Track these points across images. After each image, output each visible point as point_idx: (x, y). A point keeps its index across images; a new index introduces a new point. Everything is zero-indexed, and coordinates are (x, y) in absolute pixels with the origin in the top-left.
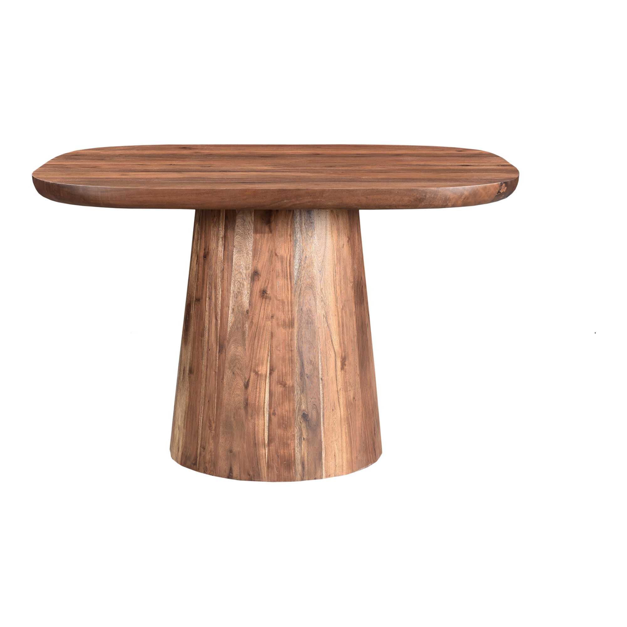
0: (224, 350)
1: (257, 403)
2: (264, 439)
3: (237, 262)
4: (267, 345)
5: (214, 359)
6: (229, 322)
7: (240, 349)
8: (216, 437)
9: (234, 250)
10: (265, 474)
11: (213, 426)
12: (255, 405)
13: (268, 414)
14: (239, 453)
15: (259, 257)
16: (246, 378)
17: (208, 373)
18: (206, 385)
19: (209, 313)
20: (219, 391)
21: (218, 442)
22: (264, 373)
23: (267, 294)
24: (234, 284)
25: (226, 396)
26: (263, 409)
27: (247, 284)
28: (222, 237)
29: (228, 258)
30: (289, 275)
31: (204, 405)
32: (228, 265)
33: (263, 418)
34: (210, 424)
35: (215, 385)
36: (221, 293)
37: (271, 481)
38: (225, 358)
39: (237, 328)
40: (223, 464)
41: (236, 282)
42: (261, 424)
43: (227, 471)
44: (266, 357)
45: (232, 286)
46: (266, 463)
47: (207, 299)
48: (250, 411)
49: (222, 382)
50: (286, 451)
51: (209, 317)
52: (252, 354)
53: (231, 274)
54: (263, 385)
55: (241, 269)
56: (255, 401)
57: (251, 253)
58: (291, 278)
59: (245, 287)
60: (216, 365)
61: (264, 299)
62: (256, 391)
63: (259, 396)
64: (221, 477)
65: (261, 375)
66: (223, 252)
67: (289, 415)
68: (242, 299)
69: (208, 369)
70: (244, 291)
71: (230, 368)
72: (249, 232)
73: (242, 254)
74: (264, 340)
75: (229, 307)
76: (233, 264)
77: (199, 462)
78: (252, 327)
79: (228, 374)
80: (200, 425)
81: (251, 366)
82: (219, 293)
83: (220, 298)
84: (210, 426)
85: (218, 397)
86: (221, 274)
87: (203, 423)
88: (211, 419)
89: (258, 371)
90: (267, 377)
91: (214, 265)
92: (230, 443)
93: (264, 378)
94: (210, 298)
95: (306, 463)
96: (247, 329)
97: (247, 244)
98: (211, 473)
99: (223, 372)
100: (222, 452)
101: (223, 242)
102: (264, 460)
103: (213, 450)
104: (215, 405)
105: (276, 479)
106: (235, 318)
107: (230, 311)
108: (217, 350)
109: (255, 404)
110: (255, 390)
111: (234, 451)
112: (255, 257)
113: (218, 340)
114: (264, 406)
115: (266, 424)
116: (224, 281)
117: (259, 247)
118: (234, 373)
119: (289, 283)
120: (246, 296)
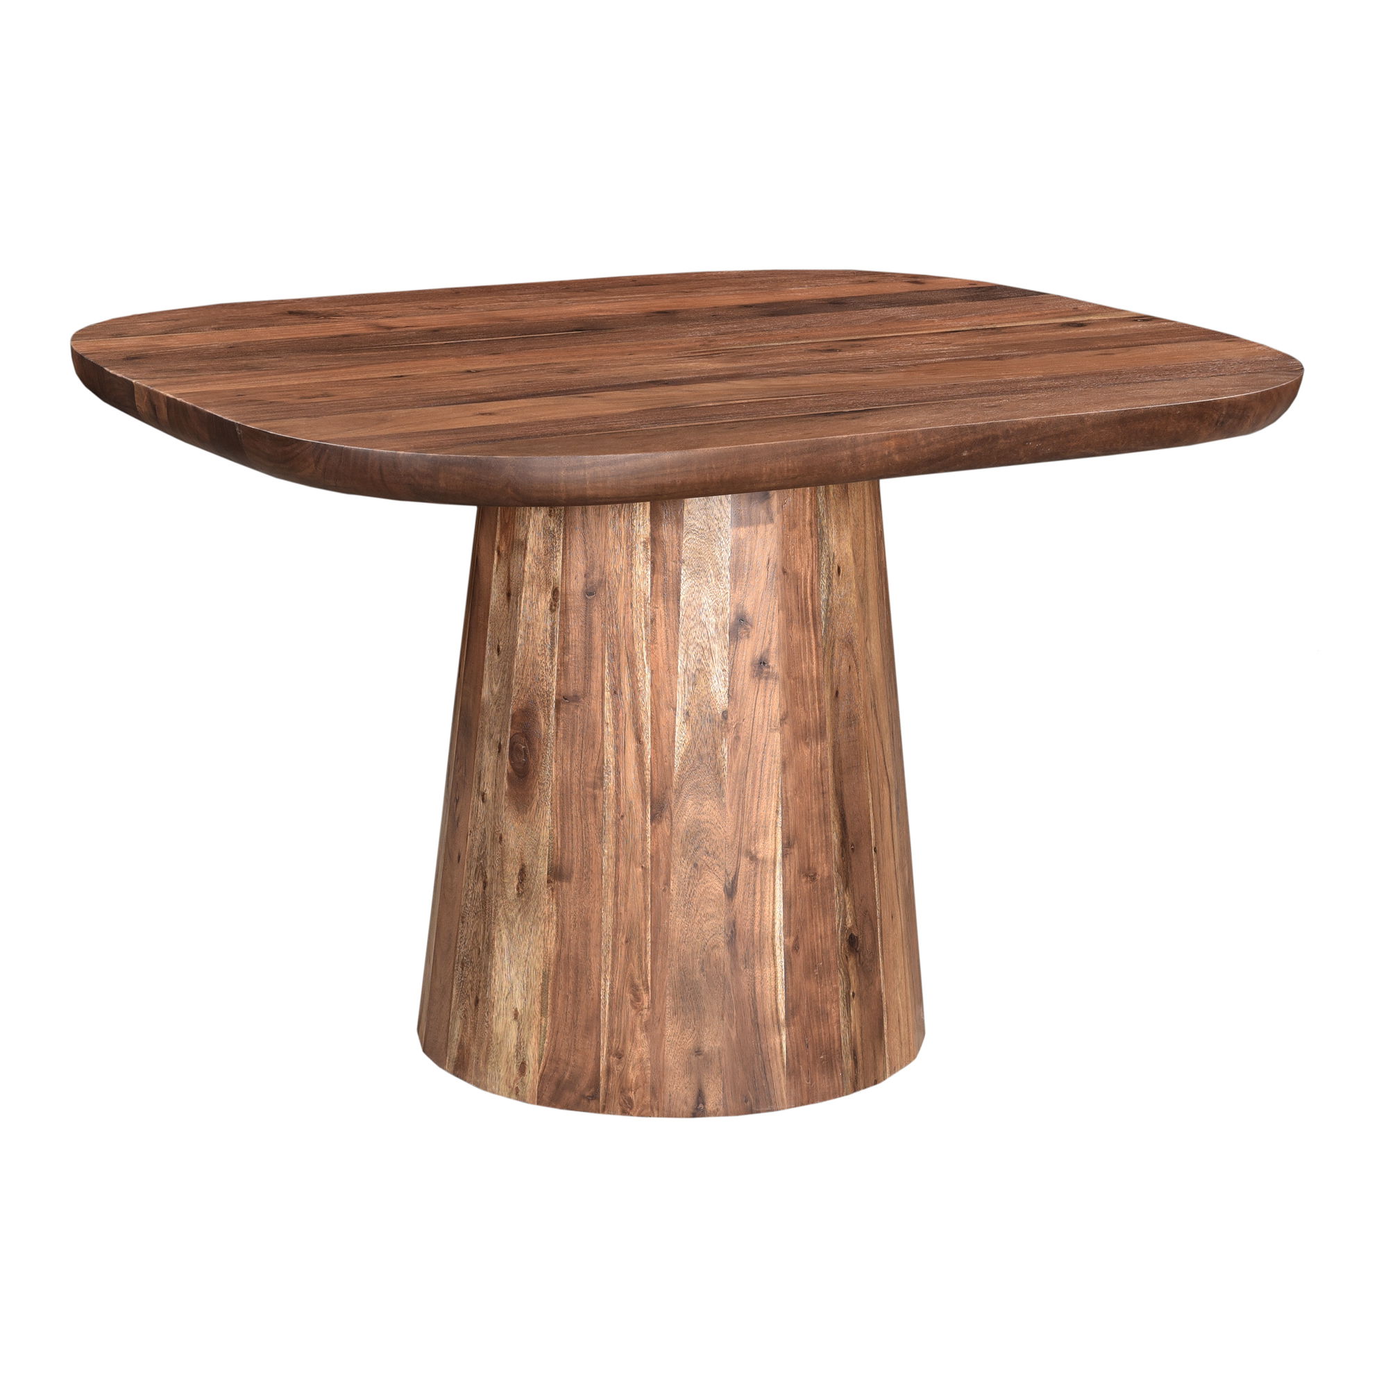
0: (667, 814)
1: (756, 928)
2: (777, 1010)
3: (691, 599)
4: (774, 787)
5: (638, 836)
6: (677, 744)
7: (709, 804)
8: (652, 1027)
9: (682, 571)
10: (781, 1092)
11: (646, 999)
12: (752, 934)
13: (783, 950)
14: (719, 1053)
15: (747, 582)
16: (729, 872)
17: (622, 873)
18: (616, 904)
19: (616, 728)
20: (658, 910)
21: (663, 1035)
22: (770, 855)
23: (769, 667)
24: (686, 652)
25: (676, 922)
26: (770, 941)
27: (719, 649)
28: (644, 542)
29: (668, 590)
30: (811, 617)
31: (614, 951)
32: (667, 609)
33: (772, 962)
34: (635, 995)
35: (645, 900)
36: (648, 676)
37: (796, 1106)
38: (671, 832)
39: (700, 757)
40: (678, 1087)
41: (691, 648)
42: (768, 976)
43: (691, 1101)
44: (772, 816)
45: (681, 657)
46: (784, 1067)
47: (607, 694)
48: (741, 951)
49: (664, 890)
50: (823, 1031)
51: (617, 736)
52: (740, 816)
53: (677, 629)
54: (769, 884)
55: (703, 615)
56: (753, 924)
57: (728, 573)
58: (815, 625)
59: (716, 657)
60: (644, 851)
61: (763, 681)
62: (754, 900)
63: (762, 911)
64: (676, 1117)
65: (764, 861)
66: (649, 578)
67: (825, 944)
68: (708, 687)
69: (621, 865)
70: (713, 666)
71: (684, 855)
72: (721, 525)
73: (705, 579)
74: (766, 777)
75: (675, 709)
76: (682, 603)
77: (607, 1089)
78: (736, 750)
79: (681, 869)
80: (602, 1001)
81: (740, 844)
82: (644, 676)
83: (648, 690)
84: (637, 998)
85: (656, 928)
86: (646, 631)
87: (611, 994)
88: (638, 982)
89: (757, 853)
90: (778, 865)
91: (622, 611)
92: (696, 1032)
93: (770, 867)
94: (615, 693)
95: (859, 1050)
96: (726, 757)
97: (717, 554)
98: (644, 1113)
99: (668, 865)
100: (673, 1057)
101: (649, 553)
102: (779, 1058)
103: (646, 1056)
104: (649, 949)
105: (805, 1099)
106: (694, 733)
107: (679, 719)
108: (645, 814)
109: (753, 930)
110: (751, 899)
111: (706, 1049)
112: (738, 583)
113: (648, 791)
114: (773, 932)
115: (779, 975)
116: (656, 648)
117: (747, 558)
118: (696, 865)
119: (813, 636)
120: (721, 676)
